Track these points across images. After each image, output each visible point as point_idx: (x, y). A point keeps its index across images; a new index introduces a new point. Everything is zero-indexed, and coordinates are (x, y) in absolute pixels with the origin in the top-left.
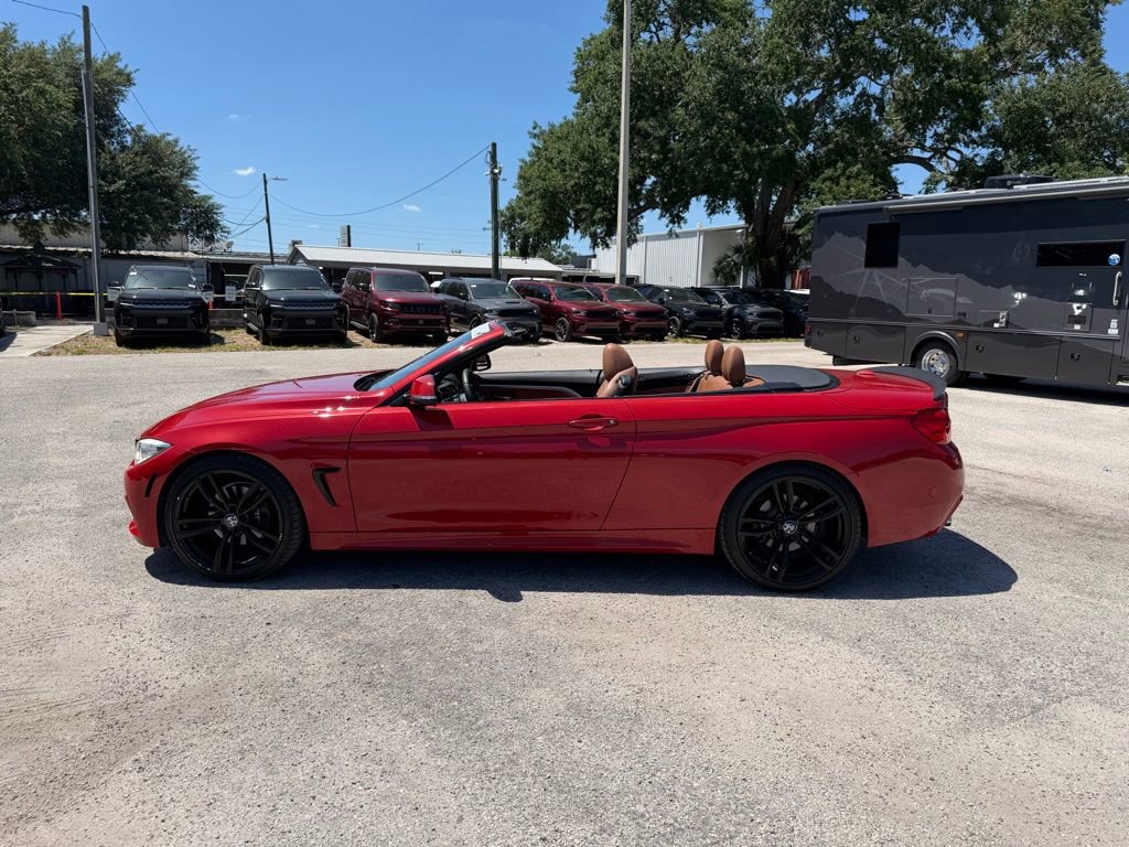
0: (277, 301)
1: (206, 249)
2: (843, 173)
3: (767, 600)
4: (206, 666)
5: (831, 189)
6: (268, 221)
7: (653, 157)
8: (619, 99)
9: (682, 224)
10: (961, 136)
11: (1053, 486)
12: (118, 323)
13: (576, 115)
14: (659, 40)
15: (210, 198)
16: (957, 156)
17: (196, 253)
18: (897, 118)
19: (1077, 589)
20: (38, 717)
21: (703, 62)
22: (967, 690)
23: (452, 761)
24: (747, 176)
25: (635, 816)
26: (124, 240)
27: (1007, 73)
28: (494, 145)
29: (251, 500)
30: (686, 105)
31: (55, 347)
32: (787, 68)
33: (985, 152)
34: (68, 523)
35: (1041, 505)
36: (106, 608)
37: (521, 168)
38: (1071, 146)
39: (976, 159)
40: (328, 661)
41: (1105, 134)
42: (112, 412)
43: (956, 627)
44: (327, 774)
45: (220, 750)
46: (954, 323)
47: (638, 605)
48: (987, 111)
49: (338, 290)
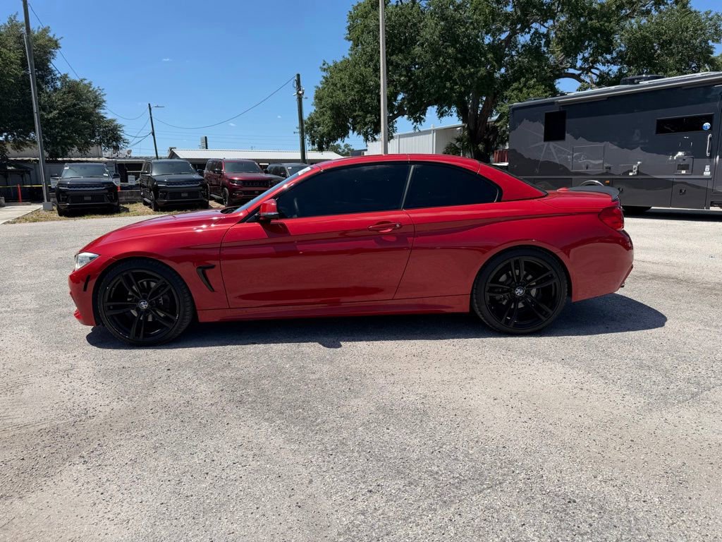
0: (162, 182)
1: (114, 155)
2: (525, 85)
3: (502, 340)
4: (127, 397)
5: (517, 96)
6: (153, 134)
7: (402, 79)
8: (379, 43)
9: (422, 123)
10: (600, 58)
11: (679, 267)
12: (59, 201)
13: (351, 55)
14: (402, 4)
15: (114, 121)
16: (597, 72)
17: (108, 158)
18: (558, 49)
19: (707, 324)
20: (12, 433)
21: (432, 16)
22: (646, 386)
23: (301, 446)
24: (463, 89)
25: (432, 474)
26: (60, 152)
27: (628, 16)
28: (298, 75)
29: (156, 292)
30: (422, 45)
31: (18, 218)
32: (486, 17)
33: (615, 68)
34: (30, 316)
35: (673, 278)
36: (57, 366)
37: (316, 92)
38: (671, 61)
39: (610, 73)
40: (211, 390)
41: (693, 53)
42: (57, 253)
43: (631, 350)
44: (215, 458)
45: (140, 448)
46: (603, 174)
47: (417, 347)
48: (616, 41)
49: (201, 174)
